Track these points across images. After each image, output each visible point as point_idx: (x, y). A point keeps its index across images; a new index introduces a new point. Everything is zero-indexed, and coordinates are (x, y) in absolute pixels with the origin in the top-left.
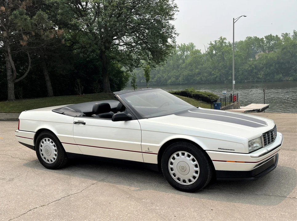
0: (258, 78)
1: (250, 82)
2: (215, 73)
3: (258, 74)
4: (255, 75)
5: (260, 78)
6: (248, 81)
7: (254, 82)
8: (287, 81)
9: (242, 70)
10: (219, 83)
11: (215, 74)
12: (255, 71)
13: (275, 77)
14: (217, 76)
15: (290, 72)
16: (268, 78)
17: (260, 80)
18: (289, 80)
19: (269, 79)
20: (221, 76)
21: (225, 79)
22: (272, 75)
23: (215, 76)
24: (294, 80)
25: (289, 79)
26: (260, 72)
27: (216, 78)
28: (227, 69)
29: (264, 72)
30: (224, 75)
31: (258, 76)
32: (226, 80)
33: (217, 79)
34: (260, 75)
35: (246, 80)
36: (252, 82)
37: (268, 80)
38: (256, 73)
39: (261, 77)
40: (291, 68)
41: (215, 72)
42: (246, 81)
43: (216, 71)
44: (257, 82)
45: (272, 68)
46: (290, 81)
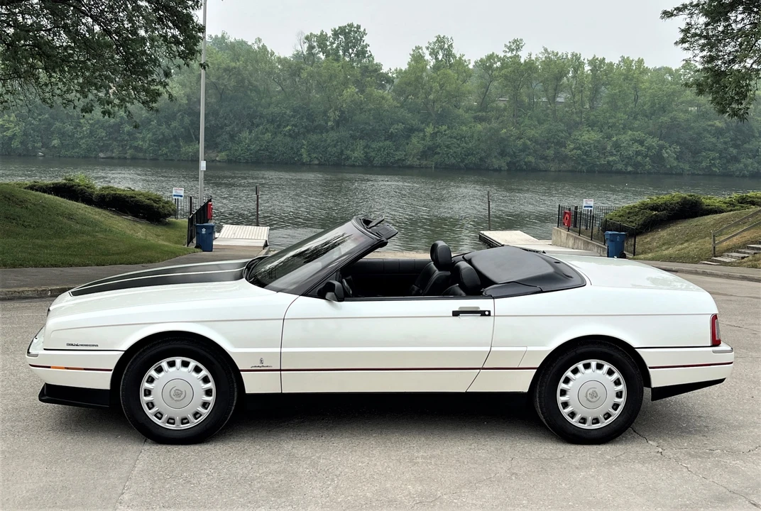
0: (137, 149)
1: (112, 158)
2: (7, 125)
3: (135, 139)
4: (127, 141)
5: (141, 149)
6: (109, 154)
7: (125, 158)
8: (213, 161)
9: (91, 122)
10: (20, 155)
11: (8, 129)
12: (128, 128)
13: (183, 150)
14: (15, 135)
15: (219, 140)
16: (165, 150)
17: (141, 155)
18: (217, 159)
19: (166, 154)
20: (25, 134)
21: (40, 144)
22: (174, 143)
23: (9, 133)
24: (229, 161)
25: (217, 156)
26: (140, 133)
27: (11, 139)
28: (47, 116)
29: (154, 134)
30: (36, 134)
31: (136, 144)
32: (42, 147)
33: (15, 144)
34: (143, 139)
35: (101, 151)
36: (119, 158)
37: (162, 155)
38: (129, 134)
39: (145, 146)
40: (222, 128)
41: (10, 121)
42: (101, 155)
43: (12, 119)
44: (134, 158)
45: (174, 124)
46: (219, 161)
